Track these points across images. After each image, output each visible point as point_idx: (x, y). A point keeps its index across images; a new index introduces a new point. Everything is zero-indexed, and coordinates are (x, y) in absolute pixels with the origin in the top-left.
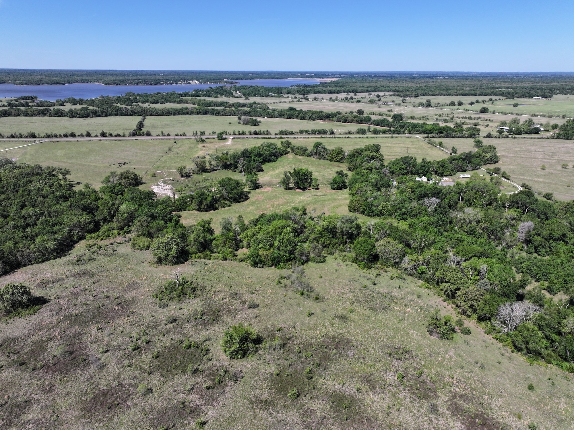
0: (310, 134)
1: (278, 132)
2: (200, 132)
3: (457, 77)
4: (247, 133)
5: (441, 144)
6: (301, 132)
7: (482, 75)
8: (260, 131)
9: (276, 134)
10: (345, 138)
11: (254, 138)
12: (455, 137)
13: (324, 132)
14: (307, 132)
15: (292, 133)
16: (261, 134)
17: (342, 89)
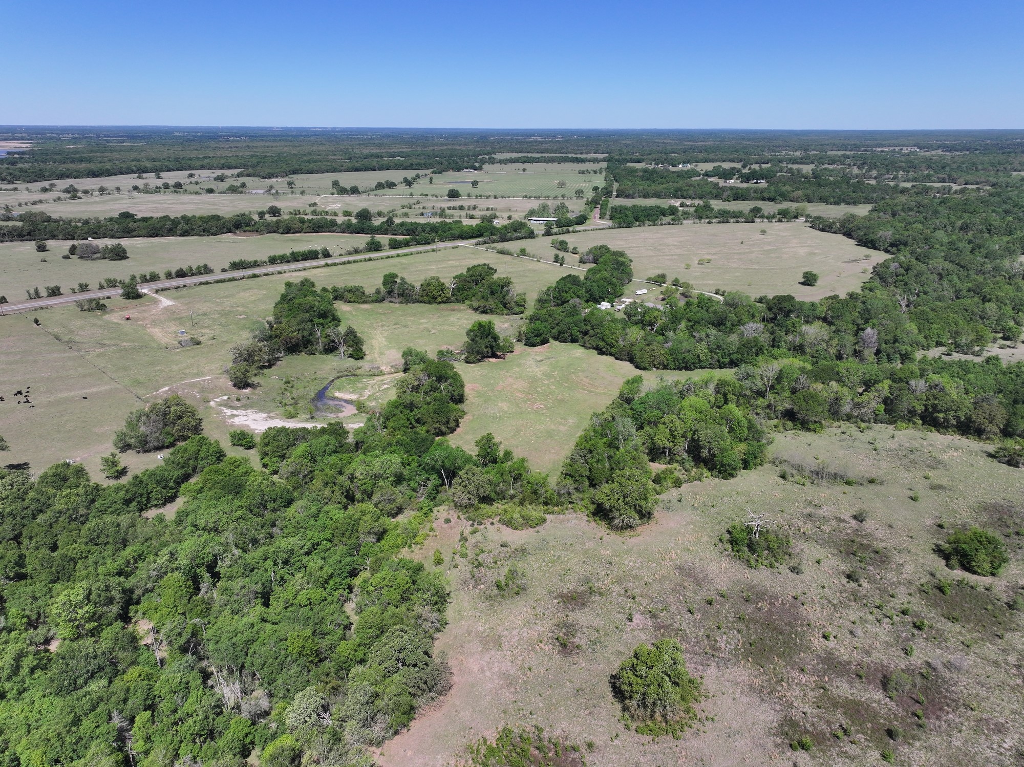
0: (288, 262)
1: (227, 266)
2: (48, 288)
3: (262, 136)
4: (162, 276)
5: (523, 252)
6: (273, 261)
7: (304, 134)
8: (191, 268)
9: (224, 270)
10: (365, 260)
11: (201, 284)
12: (511, 239)
13: (311, 255)
14: (284, 259)
15: (256, 264)
16: (193, 275)
17: (83, 166)
